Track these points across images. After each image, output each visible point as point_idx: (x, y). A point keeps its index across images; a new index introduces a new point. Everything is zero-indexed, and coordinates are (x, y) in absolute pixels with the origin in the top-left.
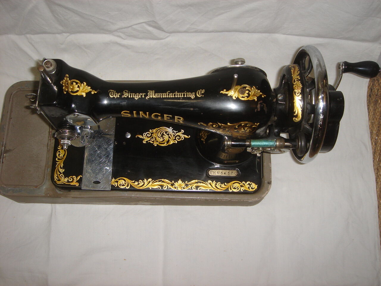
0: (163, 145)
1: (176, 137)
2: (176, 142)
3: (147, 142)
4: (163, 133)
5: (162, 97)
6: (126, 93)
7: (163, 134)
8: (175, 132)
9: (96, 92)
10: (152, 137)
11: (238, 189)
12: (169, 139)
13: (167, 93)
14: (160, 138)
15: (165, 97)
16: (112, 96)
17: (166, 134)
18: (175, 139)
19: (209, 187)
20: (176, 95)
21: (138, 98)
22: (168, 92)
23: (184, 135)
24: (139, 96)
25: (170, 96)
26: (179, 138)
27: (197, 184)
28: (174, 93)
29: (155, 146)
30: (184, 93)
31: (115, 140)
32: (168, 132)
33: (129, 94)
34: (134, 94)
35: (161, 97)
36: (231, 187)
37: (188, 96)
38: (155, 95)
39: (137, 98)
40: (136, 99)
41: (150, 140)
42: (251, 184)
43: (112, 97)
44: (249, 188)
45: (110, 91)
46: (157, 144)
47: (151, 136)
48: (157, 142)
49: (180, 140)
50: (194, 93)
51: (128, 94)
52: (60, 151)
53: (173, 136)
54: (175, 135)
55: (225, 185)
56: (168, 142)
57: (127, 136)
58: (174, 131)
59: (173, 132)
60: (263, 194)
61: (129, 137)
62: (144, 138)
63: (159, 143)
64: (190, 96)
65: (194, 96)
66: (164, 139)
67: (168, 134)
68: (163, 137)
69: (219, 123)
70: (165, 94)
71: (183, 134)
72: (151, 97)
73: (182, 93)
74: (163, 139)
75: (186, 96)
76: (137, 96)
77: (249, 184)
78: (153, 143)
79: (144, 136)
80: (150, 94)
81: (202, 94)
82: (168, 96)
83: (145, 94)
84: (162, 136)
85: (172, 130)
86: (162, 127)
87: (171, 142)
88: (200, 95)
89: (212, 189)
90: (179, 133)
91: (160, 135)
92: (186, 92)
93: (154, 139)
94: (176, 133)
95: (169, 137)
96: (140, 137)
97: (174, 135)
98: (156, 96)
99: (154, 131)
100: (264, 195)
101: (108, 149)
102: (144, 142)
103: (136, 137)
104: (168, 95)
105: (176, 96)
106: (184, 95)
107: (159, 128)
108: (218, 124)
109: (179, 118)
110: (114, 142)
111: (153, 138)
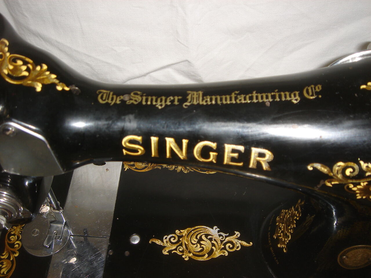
0: (200, 258)
1: (225, 245)
2: (226, 254)
3: (170, 252)
4: (201, 237)
5: (222, 104)
6: (136, 96)
7: (201, 239)
8: (224, 235)
9: (67, 89)
10: (180, 243)
12: (213, 248)
13: (233, 95)
14: (195, 246)
15: (229, 102)
16: (105, 100)
17: (207, 238)
18: (225, 248)
20: (255, 98)
21: (163, 106)
22: (235, 94)
23: (240, 241)
24: (166, 101)
25: (240, 100)
26: (231, 246)
28: (250, 95)
29: (186, 259)
30: (273, 94)
31: (110, 247)
32: (210, 235)
33: (144, 98)
34: (154, 98)
35: (219, 102)
37: (283, 99)
38: (203, 99)
39: (161, 105)
40: (160, 108)
41: (176, 249)
43: (104, 102)
45: (100, 93)
46: (189, 257)
47: (179, 241)
48: (190, 252)
49: (234, 250)
50: (297, 93)
51: (140, 98)
52: (3, 262)
53: (219, 242)
54: (225, 240)
56: (211, 252)
57: (132, 240)
58: (222, 233)
59: (220, 235)
61: (136, 242)
62: (165, 244)
63: (194, 255)
64: (288, 98)
65: (297, 97)
66: (203, 247)
67: (211, 240)
68: (201, 244)
69: (362, 163)
70: (228, 97)
71: (239, 239)
72: (195, 103)
73: (269, 95)
74: (201, 247)
75: (278, 99)
76: (161, 101)
78: (181, 254)
79: (165, 241)
80: (192, 99)
81: (317, 93)
82: (235, 100)
83: (180, 97)
84: (199, 242)
86: (199, 227)
87: (217, 254)
88: (312, 95)
90: (232, 237)
91: (194, 240)
92: (278, 92)
93: (184, 247)
94: (226, 237)
95: (213, 245)
96: (158, 242)
97: (222, 241)
98: (206, 101)
99: (185, 232)
101: (95, 264)
102: (165, 252)
103: (150, 242)
104: (236, 98)
105: (255, 101)
106: (273, 97)
107: (193, 228)
108: (359, 165)
109: (261, 155)
110: (108, 250)
111: (181, 245)
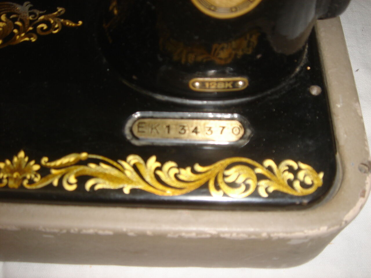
1: (36, 26)
8: (38, 12)
11: (248, 187)
19: (129, 181)
23: (62, 20)
26: (46, 28)
27: (81, 168)
32: (15, 14)
36: (220, 180)
42: (300, 169)
44: (290, 183)
53: (27, 23)
54: (37, 20)
55: (194, 171)
58: (35, 11)
59: (31, 13)
60: (348, 211)
77: (291, 169)
85: (30, 9)
89: (142, 186)
90: (50, 15)
94: (41, 15)
97: (31, 21)
100: (351, 213)
